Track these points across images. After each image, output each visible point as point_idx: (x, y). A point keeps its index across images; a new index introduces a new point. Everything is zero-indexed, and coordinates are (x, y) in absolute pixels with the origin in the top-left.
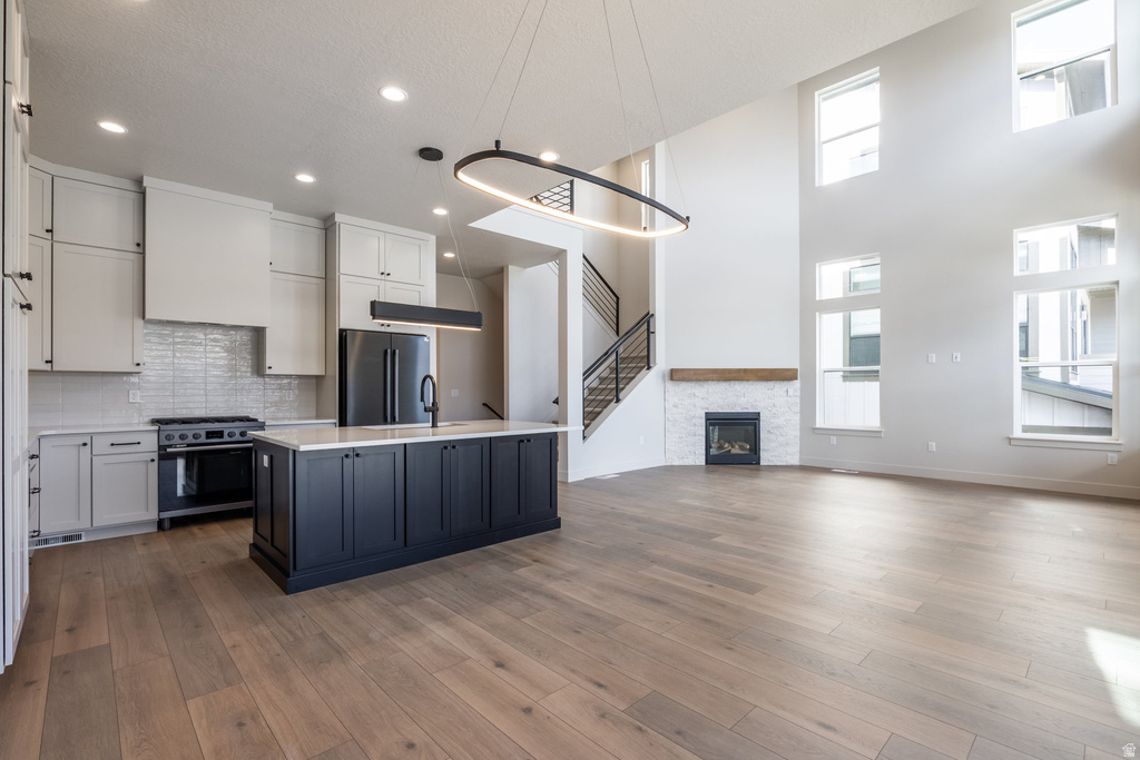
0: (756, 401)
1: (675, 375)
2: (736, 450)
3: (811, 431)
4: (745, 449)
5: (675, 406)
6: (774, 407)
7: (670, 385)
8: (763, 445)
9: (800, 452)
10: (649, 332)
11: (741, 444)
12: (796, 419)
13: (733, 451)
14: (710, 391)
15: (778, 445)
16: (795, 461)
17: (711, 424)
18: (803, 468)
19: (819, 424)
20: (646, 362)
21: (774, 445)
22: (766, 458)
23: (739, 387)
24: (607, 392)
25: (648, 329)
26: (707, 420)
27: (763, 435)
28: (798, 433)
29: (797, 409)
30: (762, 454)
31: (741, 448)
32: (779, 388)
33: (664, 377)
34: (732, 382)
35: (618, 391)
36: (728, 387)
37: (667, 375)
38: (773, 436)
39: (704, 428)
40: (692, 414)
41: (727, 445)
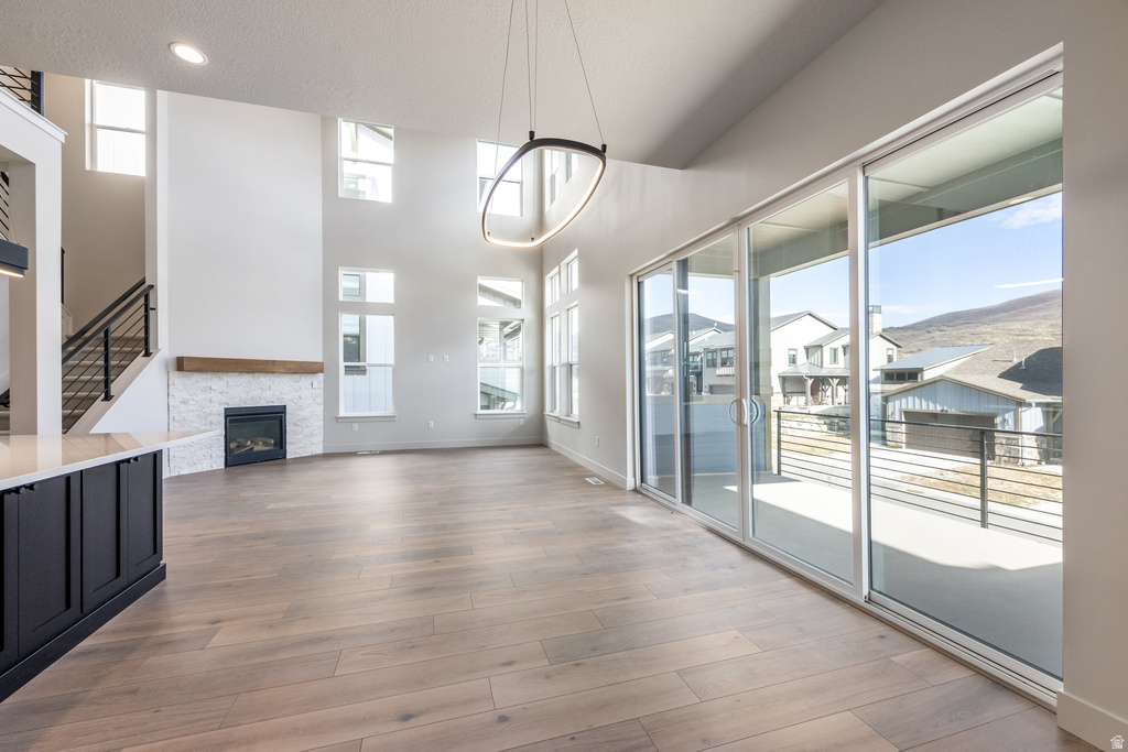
0: (282, 394)
1: (181, 364)
2: (260, 447)
3: (333, 420)
4: (270, 445)
5: (184, 402)
6: (301, 400)
7: (176, 377)
8: (289, 438)
9: (324, 442)
10: (148, 309)
11: (264, 440)
12: (320, 410)
13: (257, 448)
14: (230, 383)
15: (303, 438)
16: (319, 450)
17: (231, 421)
18: (327, 456)
19: (342, 413)
20: (145, 346)
21: (300, 437)
22: (292, 451)
23: (263, 380)
24: (92, 386)
25: (146, 305)
26: (226, 417)
27: (289, 428)
28: (322, 423)
29: (321, 401)
30: (288, 447)
31: (265, 444)
32: (304, 381)
33: (167, 366)
34: (257, 375)
35: (107, 383)
36: (251, 379)
37: (173, 365)
38: (298, 429)
39: (223, 426)
40: (207, 411)
41: (249, 443)
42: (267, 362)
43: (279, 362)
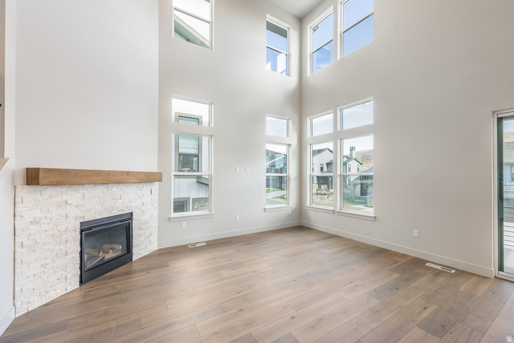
0: (130, 202)
1: (33, 177)
2: (110, 255)
3: (167, 220)
4: (118, 250)
5: (35, 222)
6: (143, 206)
7: (26, 192)
8: (135, 242)
11: (114, 247)
13: (107, 257)
14: (85, 196)
15: (146, 239)
19: (173, 214)
21: (143, 238)
23: (116, 190)
26: (82, 231)
27: (135, 232)
29: (156, 205)
30: (134, 250)
31: (114, 250)
32: (146, 188)
33: (13, 179)
34: (110, 186)
36: (105, 190)
37: (21, 178)
38: (142, 232)
39: (79, 242)
40: (62, 228)
41: (101, 253)
42: (123, 172)
43: (133, 173)
